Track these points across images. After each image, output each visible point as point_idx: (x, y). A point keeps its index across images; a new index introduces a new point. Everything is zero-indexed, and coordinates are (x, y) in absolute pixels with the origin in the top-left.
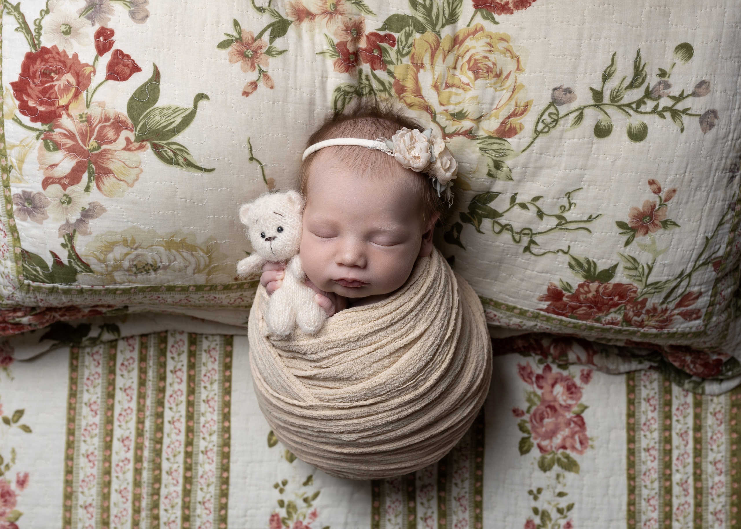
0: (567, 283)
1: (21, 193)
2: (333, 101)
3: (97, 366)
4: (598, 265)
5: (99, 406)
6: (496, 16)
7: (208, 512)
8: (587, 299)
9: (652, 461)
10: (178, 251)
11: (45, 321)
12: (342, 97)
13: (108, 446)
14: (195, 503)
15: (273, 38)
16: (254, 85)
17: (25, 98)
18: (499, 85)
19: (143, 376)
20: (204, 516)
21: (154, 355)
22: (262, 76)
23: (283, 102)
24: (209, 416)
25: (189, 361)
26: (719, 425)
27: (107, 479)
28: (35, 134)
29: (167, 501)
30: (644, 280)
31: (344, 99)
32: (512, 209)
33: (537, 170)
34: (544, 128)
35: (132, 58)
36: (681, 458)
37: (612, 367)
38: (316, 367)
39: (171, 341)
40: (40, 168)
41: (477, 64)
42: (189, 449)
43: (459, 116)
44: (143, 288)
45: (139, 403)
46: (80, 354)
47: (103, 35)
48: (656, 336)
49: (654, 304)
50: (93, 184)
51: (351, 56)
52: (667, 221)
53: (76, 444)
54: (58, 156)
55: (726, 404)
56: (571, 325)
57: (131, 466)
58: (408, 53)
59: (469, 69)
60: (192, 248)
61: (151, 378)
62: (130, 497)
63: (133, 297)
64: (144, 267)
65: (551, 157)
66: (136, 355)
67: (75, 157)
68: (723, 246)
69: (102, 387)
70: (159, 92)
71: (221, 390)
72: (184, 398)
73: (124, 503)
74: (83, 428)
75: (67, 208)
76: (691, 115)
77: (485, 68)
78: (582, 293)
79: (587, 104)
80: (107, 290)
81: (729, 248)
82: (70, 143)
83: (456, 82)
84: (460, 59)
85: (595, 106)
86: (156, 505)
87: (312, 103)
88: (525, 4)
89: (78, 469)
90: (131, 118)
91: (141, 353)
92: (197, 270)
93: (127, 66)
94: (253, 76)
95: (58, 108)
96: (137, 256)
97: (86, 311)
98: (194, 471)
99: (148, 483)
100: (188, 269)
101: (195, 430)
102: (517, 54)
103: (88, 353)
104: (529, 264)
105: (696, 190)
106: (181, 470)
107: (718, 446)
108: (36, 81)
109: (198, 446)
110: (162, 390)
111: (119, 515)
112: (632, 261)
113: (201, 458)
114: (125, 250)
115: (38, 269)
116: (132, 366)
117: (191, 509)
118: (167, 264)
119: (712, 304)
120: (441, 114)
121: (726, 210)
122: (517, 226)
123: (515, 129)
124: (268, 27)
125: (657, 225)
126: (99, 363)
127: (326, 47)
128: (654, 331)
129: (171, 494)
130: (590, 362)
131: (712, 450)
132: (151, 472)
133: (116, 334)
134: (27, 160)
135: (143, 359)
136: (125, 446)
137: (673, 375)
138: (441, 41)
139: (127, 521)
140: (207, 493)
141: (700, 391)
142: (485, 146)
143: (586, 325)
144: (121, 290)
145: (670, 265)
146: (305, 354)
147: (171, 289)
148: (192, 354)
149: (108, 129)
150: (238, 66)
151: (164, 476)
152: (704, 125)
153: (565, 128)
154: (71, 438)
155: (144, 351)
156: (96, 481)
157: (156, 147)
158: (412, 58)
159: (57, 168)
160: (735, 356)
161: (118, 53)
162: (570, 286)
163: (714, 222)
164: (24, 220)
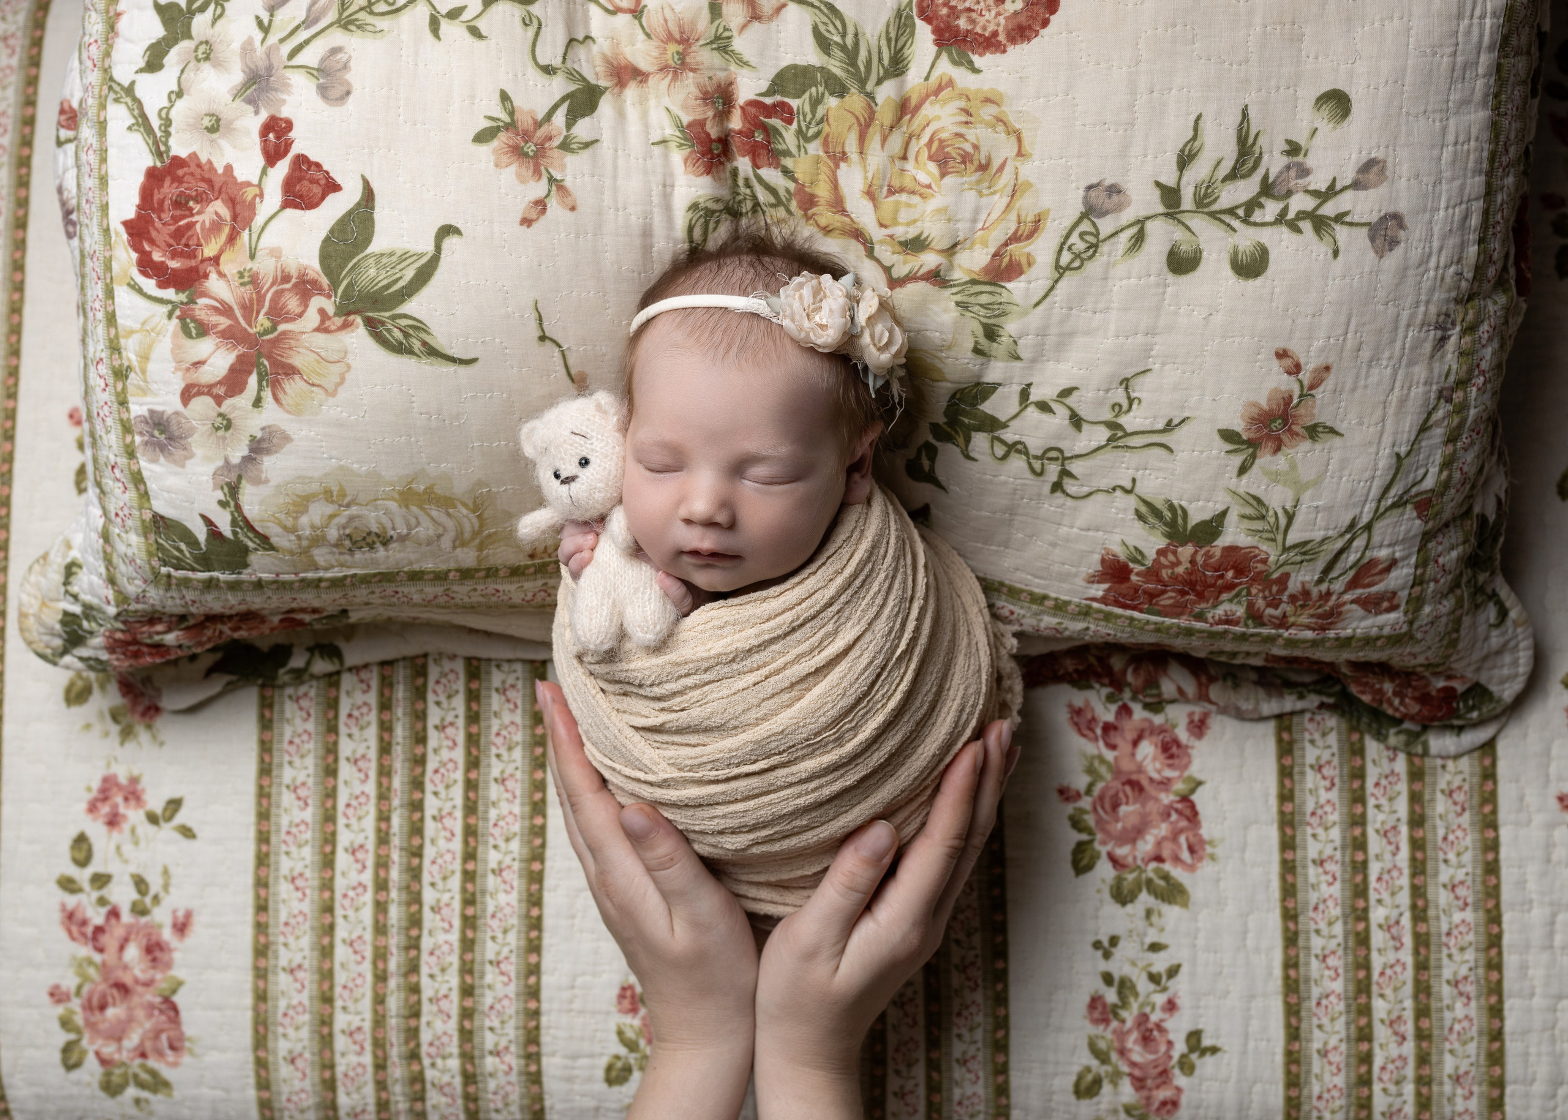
0: (1136, 548)
1: (146, 414)
2: (686, 229)
3: (306, 720)
4: (1190, 512)
5: (311, 791)
6: (975, 58)
7: (505, 979)
8: (1175, 578)
9: (1330, 884)
10: (421, 508)
11: (204, 639)
12: (702, 220)
13: (328, 862)
14: (483, 963)
15: (572, 119)
16: (541, 205)
17: (147, 248)
18: (986, 184)
19: (386, 736)
20: (499, 986)
21: (404, 698)
22: (554, 188)
23: (595, 234)
24: (505, 808)
25: (469, 709)
26: (1459, 815)
27: (327, 920)
28: (165, 309)
29: (433, 960)
30: (1280, 538)
31: (707, 223)
32: (1024, 414)
33: (1065, 339)
34: (1072, 261)
35: (325, 168)
36: (1386, 877)
37: (1246, 706)
38: (663, 710)
39: (433, 672)
40: (177, 369)
41: (944, 147)
42: (470, 866)
43: (915, 245)
44: (366, 575)
45: (380, 784)
46: (276, 699)
47: (274, 131)
48: (1314, 643)
49: (1303, 584)
50: (267, 394)
51: (714, 145)
52: (1316, 425)
53: (272, 858)
54: (205, 347)
55: (1472, 775)
56: (1152, 627)
57: (368, 897)
58: (817, 135)
59: (930, 158)
60: (447, 503)
61: (400, 740)
62: (369, 953)
63: (351, 594)
64: (364, 539)
65: (1089, 314)
66: (372, 698)
67: (234, 347)
68: (1434, 470)
69: (316, 757)
70: (373, 226)
71: (527, 761)
72: (459, 775)
73: (359, 963)
74: (284, 829)
75: (224, 438)
76: (1351, 224)
77: (959, 154)
78: (1166, 567)
79: (1151, 213)
80: (303, 580)
81: (1445, 474)
82: (224, 322)
83: (908, 183)
84: (914, 140)
85: (1167, 215)
86: (413, 968)
87: (647, 233)
88: (1027, 33)
89: (276, 902)
90: (326, 274)
91: (381, 694)
92: (459, 541)
93: (317, 182)
94: (539, 189)
95: (202, 261)
96: (351, 519)
97: (276, 620)
98: (479, 906)
99: (400, 928)
100: (443, 539)
101: (480, 831)
102: (1018, 126)
103: (290, 697)
104: (1063, 514)
105: (1370, 366)
106: (457, 904)
107: (1459, 854)
108: (163, 216)
109: (486, 861)
110: (420, 761)
111: (350, 985)
112: (1255, 503)
113: (491, 881)
114: (330, 509)
115: (183, 546)
116: (366, 718)
117: (476, 975)
118: (405, 531)
119: (1418, 581)
120: (882, 242)
121: (1433, 402)
122: (1035, 445)
123: (1019, 264)
124: (563, 100)
125: (1297, 434)
126: (309, 715)
127: (670, 131)
128: (1309, 634)
129: (440, 947)
130: (1203, 697)
131: (1446, 861)
132: (404, 908)
133: (336, 661)
134: (154, 356)
135: (385, 705)
136: (357, 861)
137: (1365, 720)
138: (877, 109)
139: (363, 995)
140: (504, 945)
141: (1419, 749)
142: (965, 299)
143: (1179, 627)
144: (327, 580)
145: (1329, 509)
146: (640, 686)
147: (415, 576)
148: (473, 696)
149: (287, 295)
150: (510, 173)
151: (427, 914)
152: (1378, 242)
153: (1113, 259)
154: (264, 848)
155: (387, 692)
156: (308, 925)
157: (371, 324)
158: (826, 143)
159: (205, 367)
160: (1483, 680)
161: (301, 160)
162: (1141, 553)
163: (1411, 426)
164: (154, 461)
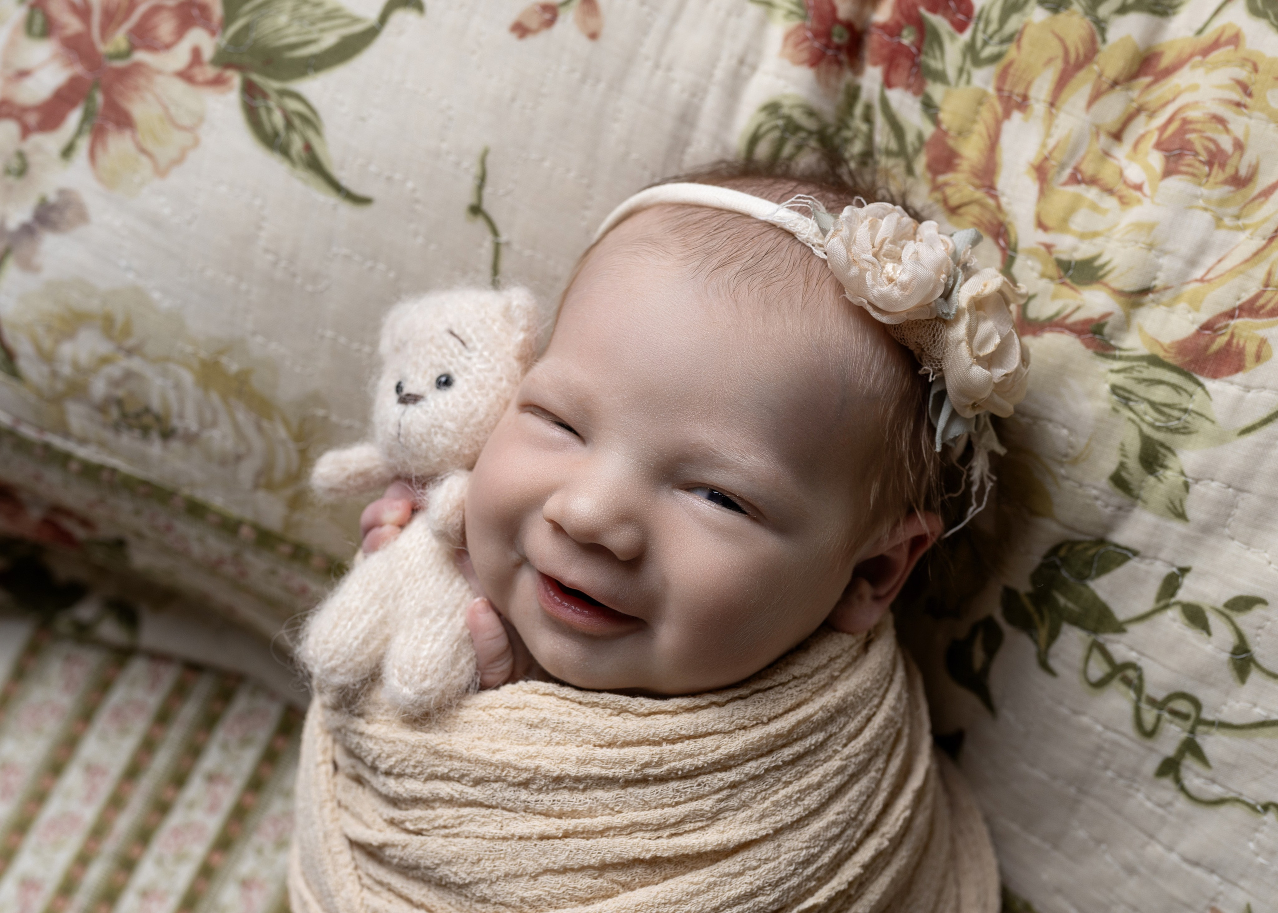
10: (225, 400)
12: (776, 134)
16: (549, 13)
18: (1233, 210)
23: (610, 88)
31: (783, 139)
32: (1158, 617)
41: (1186, 132)
43: (1082, 272)
44: (130, 477)
51: (837, 29)
54: (39, 53)
58: (995, 58)
59: (1158, 146)
60: (261, 406)
64: (139, 415)
67: (73, 64)
77: (1206, 149)
80: (47, 446)
82: (74, 26)
83: (1108, 174)
84: (1142, 118)
87: (687, 118)
92: (266, 480)
96: (129, 375)
100: (243, 465)
104: (1163, 820)
114: (105, 348)
118: (195, 428)
122: (1158, 678)
123: (1240, 353)
138: (1104, 48)
142: (1129, 384)
144: (79, 460)
147: (196, 510)
149: (165, 14)
157: (250, 92)
158: (1003, 76)
159: (29, 81)
